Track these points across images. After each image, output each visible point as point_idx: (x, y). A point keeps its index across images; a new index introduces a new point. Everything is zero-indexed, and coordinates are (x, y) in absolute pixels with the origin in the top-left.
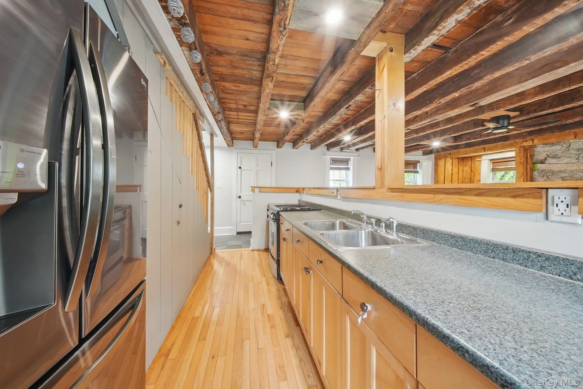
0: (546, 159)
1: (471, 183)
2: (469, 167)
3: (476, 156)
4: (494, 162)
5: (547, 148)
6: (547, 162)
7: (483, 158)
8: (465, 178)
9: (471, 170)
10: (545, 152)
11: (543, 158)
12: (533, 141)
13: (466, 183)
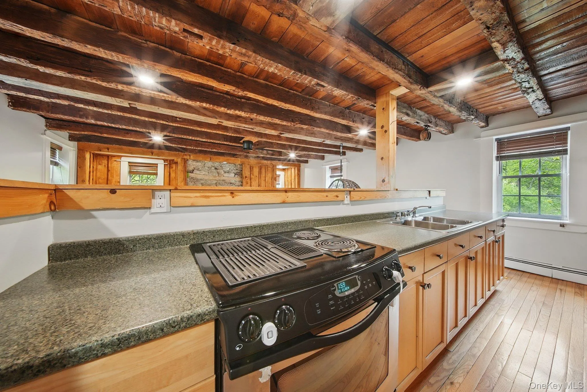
0: (193, 170)
1: (107, 184)
2: (105, 166)
3: (114, 156)
4: (131, 165)
5: (194, 163)
6: (194, 172)
7: (123, 159)
8: (99, 178)
9: (108, 171)
10: (193, 165)
11: (191, 169)
12: (190, 156)
13: (99, 183)
